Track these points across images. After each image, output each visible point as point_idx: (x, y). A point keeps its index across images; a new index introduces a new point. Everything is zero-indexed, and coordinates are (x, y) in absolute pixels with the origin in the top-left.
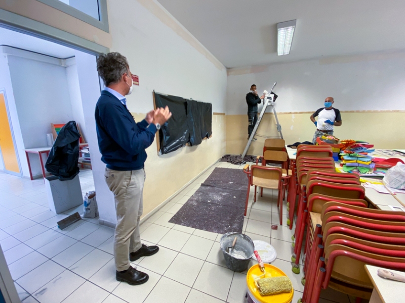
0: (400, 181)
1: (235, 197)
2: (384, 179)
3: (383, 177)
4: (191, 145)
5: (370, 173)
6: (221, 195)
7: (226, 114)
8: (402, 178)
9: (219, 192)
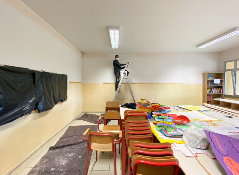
0: (196, 142)
1: (80, 157)
2: (184, 136)
3: (182, 135)
4: (39, 112)
5: (173, 131)
6: (67, 157)
7: (82, 83)
8: (197, 140)
9: (66, 154)
